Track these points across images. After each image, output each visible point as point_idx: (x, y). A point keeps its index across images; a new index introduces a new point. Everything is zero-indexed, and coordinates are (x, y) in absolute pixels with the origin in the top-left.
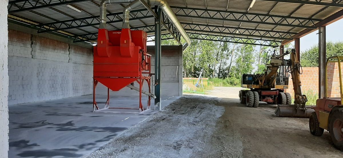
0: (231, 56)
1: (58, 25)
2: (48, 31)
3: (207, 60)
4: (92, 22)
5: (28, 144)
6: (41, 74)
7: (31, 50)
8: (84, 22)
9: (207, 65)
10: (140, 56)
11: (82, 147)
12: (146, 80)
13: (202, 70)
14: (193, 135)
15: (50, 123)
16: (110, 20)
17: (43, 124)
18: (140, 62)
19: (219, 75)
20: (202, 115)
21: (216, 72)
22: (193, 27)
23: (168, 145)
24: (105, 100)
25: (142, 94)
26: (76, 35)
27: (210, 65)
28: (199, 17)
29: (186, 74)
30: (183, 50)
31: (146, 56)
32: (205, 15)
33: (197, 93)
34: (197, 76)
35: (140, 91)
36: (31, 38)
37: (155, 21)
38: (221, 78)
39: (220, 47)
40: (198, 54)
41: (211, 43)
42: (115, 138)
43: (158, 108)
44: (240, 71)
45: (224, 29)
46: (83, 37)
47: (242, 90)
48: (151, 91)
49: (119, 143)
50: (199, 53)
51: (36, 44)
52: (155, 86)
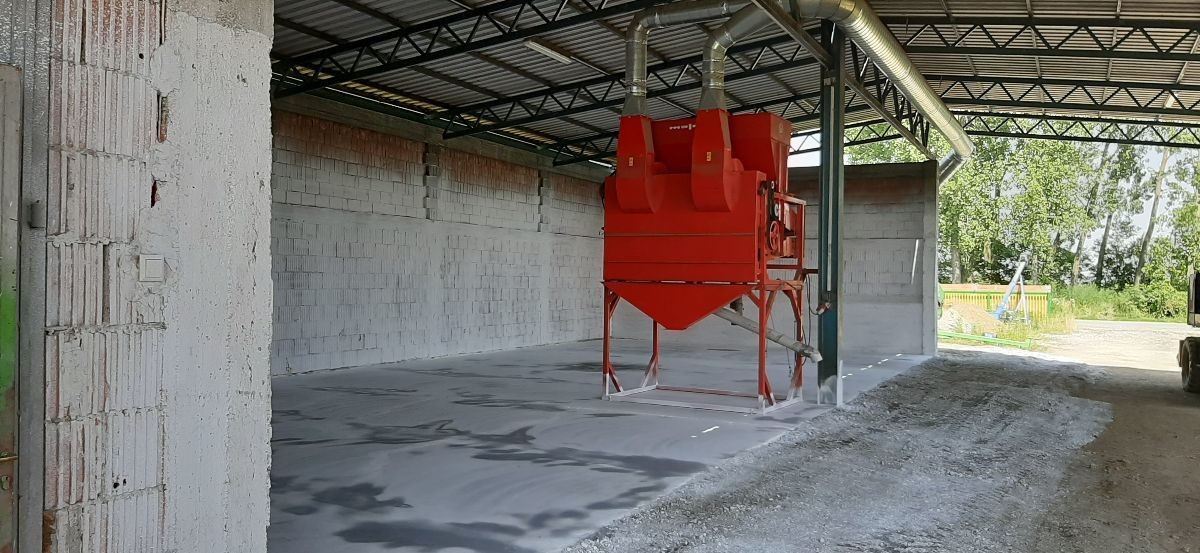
0: (1150, 197)
1: (502, 111)
2: (474, 129)
3: (1045, 216)
4: (606, 95)
5: (380, 498)
6: (453, 271)
7: (425, 195)
8: (583, 97)
9: (1045, 235)
10: (760, 205)
11: (539, 521)
12: (786, 292)
13: (1024, 255)
14: (956, 511)
15: (459, 429)
16: (667, 84)
17: (442, 432)
18: (759, 229)
19: (1099, 275)
20: (1010, 431)
21: (1086, 261)
22: (976, 89)
23: (849, 545)
24: (646, 360)
25: (769, 344)
26: (562, 142)
27: (1059, 235)
28: (1001, 50)
29: (958, 271)
30: (941, 181)
31: (786, 206)
32: (1028, 39)
33: (1001, 345)
34: (1007, 278)
35: (762, 332)
36: (424, 155)
37: (823, 77)
38: (1107, 285)
39: (1103, 163)
40: (1010, 193)
41: (1063, 150)
42: (657, 497)
43: (831, 397)
44: (1190, 259)
45: (1109, 91)
46: (583, 148)
47: (1190, 339)
48: (805, 332)
49: (669, 518)
50: (1016, 191)
51: (438, 175)
52: (820, 316)
